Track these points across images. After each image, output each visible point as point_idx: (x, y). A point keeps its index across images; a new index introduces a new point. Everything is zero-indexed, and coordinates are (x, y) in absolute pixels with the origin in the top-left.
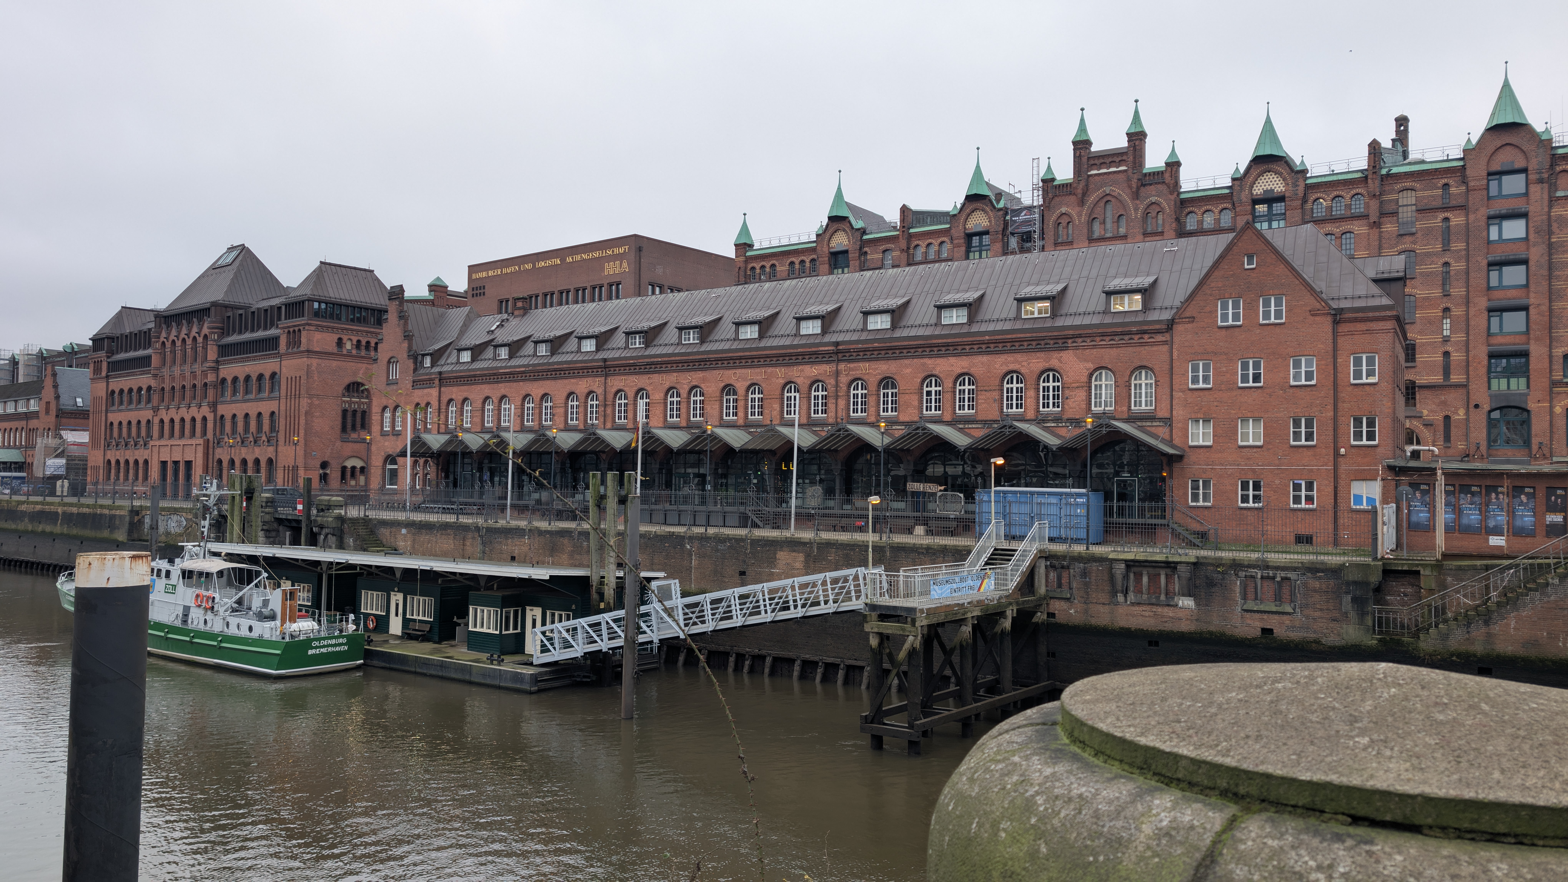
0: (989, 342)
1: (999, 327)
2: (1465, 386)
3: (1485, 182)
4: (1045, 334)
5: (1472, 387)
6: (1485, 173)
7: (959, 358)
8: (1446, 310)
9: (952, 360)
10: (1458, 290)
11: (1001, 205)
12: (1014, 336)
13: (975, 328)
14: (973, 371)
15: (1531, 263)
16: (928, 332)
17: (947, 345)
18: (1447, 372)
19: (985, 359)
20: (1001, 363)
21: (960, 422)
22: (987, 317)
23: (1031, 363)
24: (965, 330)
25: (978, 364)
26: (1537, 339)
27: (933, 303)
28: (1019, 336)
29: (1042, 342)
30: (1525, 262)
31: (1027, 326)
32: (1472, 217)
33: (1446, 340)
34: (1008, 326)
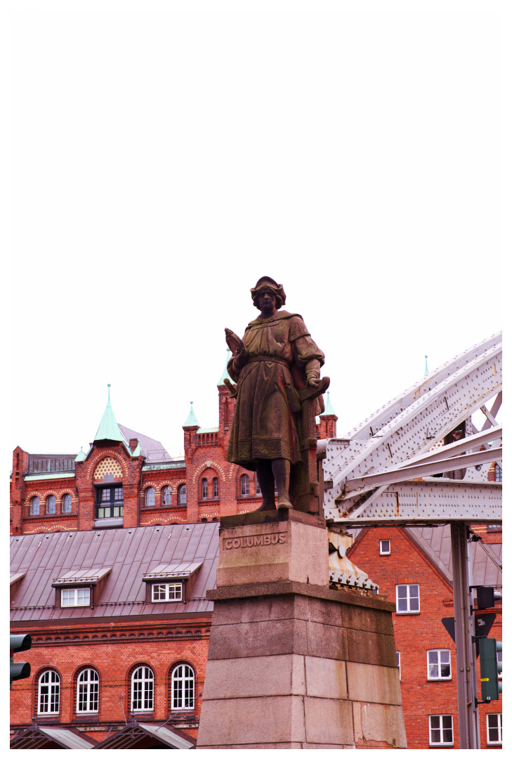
0: (114, 630)
1: (126, 612)
4: (176, 622)
7: (81, 648)
9: (73, 650)
11: (136, 453)
12: (142, 623)
13: (99, 613)
14: (96, 662)
16: (45, 616)
17: (66, 632)
19: (110, 649)
20: (128, 654)
21: (80, 724)
22: (113, 600)
23: (162, 655)
24: (87, 615)
25: (103, 655)
27: (51, 582)
28: (148, 623)
29: (174, 631)
31: (156, 612)
34: (136, 611)
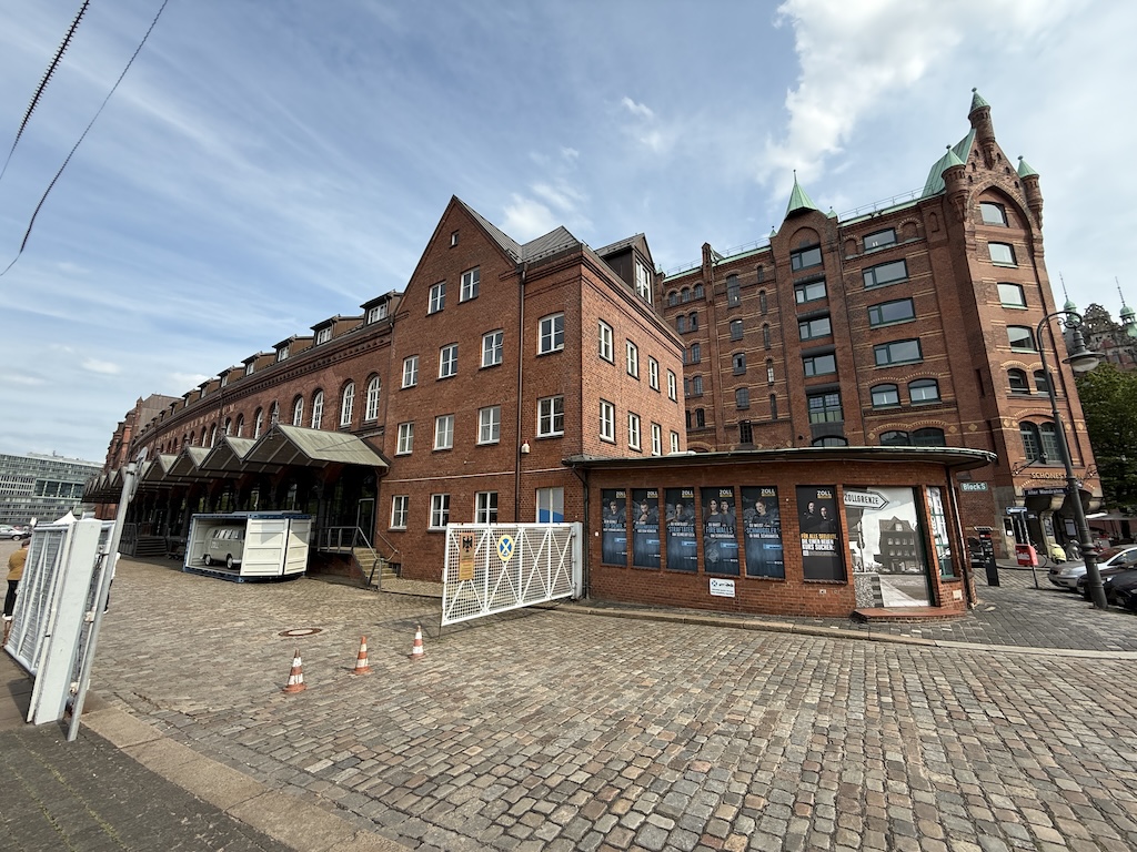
2: (790, 421)
3: (788, 259)
5: (795, 422)
6: (787, 252)
8: (769, 361)
9: (270, 391)
10: (776, 345)
15: (832, 315)
18: (775, 413)
19: (286, 386)
26: (845, 376)
30: (827, 315)
32: (781, 287)
33: (771, 384)
